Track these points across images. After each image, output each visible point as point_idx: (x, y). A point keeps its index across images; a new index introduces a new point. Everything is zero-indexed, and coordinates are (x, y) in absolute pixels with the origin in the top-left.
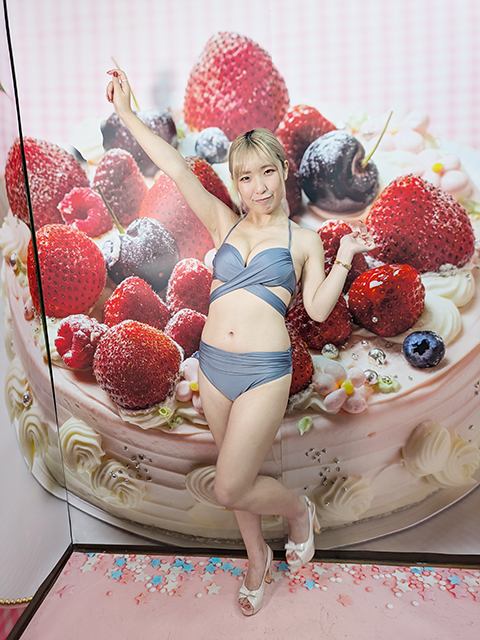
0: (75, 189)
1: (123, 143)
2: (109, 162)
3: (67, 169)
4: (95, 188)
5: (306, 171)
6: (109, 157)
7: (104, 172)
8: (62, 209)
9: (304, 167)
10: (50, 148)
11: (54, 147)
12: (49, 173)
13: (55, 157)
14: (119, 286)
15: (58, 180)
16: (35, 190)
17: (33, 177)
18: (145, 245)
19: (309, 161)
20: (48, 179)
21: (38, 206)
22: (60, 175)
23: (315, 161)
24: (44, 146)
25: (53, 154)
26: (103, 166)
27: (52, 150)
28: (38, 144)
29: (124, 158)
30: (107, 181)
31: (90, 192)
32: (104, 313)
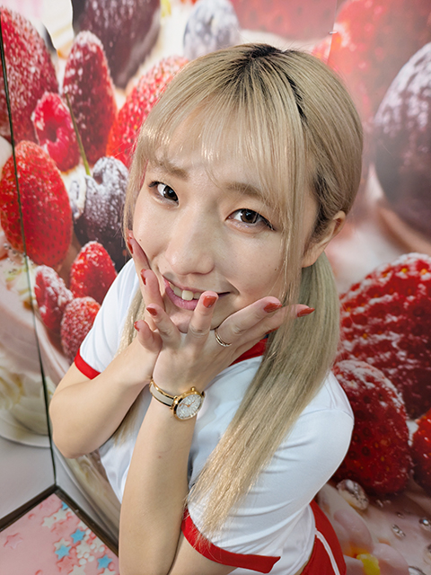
0: (46, 94)
1: (93, 22)
2: (78, 55)
3: (39, 62)
4: (65, 96)
5: (392, 122)
6: (78, 47)
7: (72, 72)
8: (36, 121)
9: (389, 110)
10: (24, 26)
11: (28, 25)
12: (24, 65)
13: (29, 42)
14: (83, 250)
15: (31, 77)
16: (13, 88)
17: (10, 69)
18: (110, 201)
19: (406, 95)
20: (22, 74)
21: (16, 112)
22: (33, 70)
23: (421, 97)
24: (18, 22)
25: (27, 37)
26: (72, 61)
27: (26, 29)
28: (13, 18)
29: (94, 49)
30: (76, 87)
31: (59, 102)
32: (70, 278)
